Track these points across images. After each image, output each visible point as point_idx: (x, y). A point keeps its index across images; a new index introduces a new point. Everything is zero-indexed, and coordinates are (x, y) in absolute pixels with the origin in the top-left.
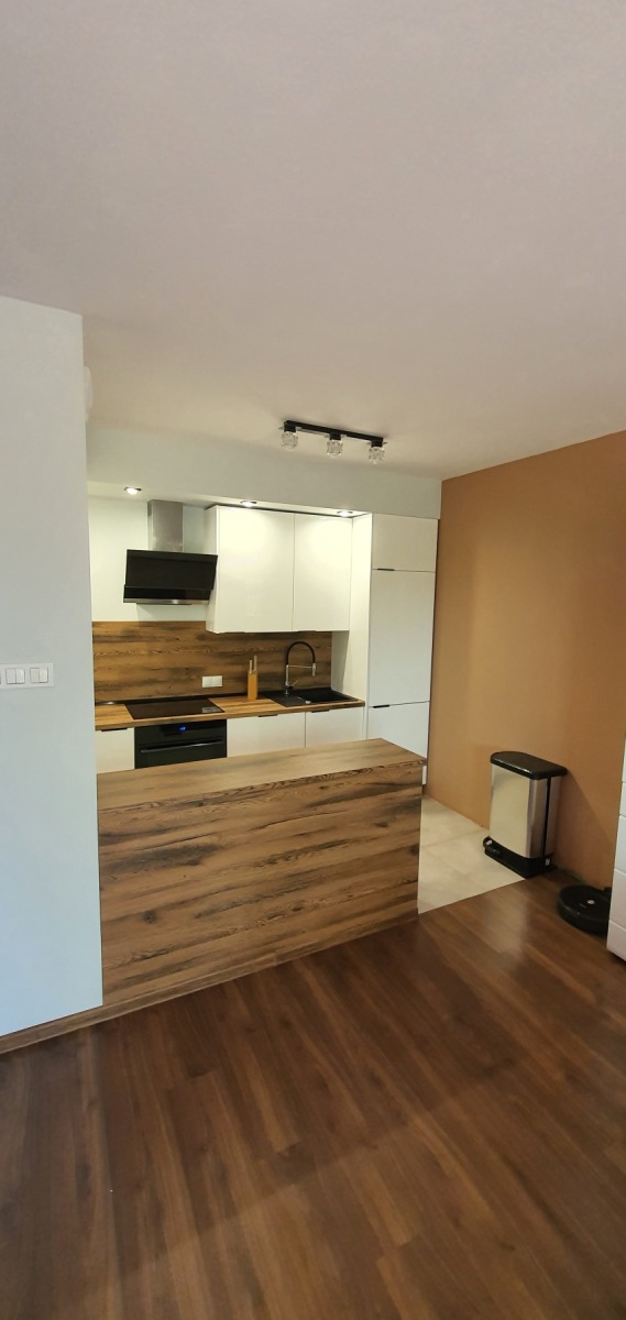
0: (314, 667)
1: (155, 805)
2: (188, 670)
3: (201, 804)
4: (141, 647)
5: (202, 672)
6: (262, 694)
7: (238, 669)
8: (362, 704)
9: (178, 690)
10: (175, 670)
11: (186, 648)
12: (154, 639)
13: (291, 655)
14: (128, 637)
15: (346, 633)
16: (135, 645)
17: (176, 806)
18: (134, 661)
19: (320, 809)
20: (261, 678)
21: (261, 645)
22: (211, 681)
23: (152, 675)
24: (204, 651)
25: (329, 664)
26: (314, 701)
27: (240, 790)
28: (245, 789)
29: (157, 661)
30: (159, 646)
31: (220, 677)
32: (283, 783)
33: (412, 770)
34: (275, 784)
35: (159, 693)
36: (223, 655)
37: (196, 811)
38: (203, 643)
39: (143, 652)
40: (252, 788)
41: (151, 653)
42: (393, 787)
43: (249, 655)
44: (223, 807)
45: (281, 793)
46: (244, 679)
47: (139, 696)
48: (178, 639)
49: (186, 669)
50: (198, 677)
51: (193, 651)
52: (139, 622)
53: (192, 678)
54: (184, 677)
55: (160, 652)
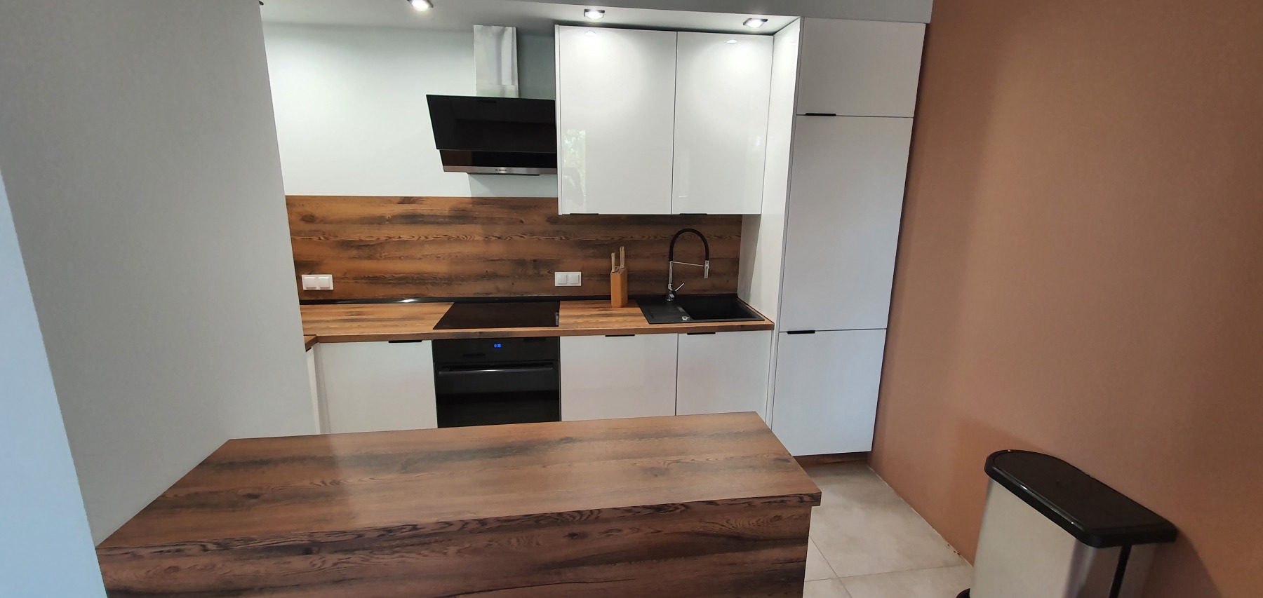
0: (707, 265)
2: (537, 263)
4: (476, 231)
5: (555, 266)
6: (632, 300)
7: (600, 263)
8: (770, 327)
9: (526, 288)
10: (521, 263)
11: (532, 234)
12: (491, 221)
13: (675, 249)
14: (457, 217)
15: (756, 218)
16: (468, 228)
18: (467, 250)
20: (630, 277)
21: (636, 233)
22: (567, 279)
23: (490, 268)
24: (557, 238)
25: (735, 261)
26: (695, 317)
27: (389, 530)
28: (400, 528)
29: (497, 249)
30: (498, 230)
31: (579, 274)
32: (483, 522)
33: (785, 513)
34: (465, 523)
35: (498, 290)
36: (584, 244)
37: (299, 562)
38: (557, 227)
39: (477, 238)
40: (415, 527)
41: (487, 239)
42: (739, 542)
43: (613, 246)
44: (355, 558)
45: (482, 541)
46: (606, 277)
47: (474, 294)
48: (522, 222)
49: (535, 261)
50: (549, 272)
51: (542, 238)
52: (472, 198)
53: (542, 273)
54: (531, 272)
55: (499, 238)
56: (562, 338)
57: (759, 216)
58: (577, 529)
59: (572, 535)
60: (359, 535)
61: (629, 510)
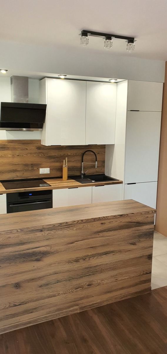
0: (96, 163)
1: (19, 230)
2: (33, 165)
3: (41, 231)
4: (8, 153)
5: (39, 166)
6: (70, 177)
7: (58, 164)
8: (121, 183)
9: (28, 175)
10: (26, 165)
11: (31, 154)
12: (14, 149)
13: (85, 157)
14: (2, 148)
15: (113, 145)
16: (6, 152)
17: (29, 231)
18: (5, 160)
19: (101, 234)
20: (69, 169)
21: (69, 152)
22: (44, 171)
23: (14, 168)
24: (40, 155)
25: (104, 162)
26: (97, 181)
27: (61, 224)
28: (63, 223)
29: (17, 160)
30: (17, 152)
31: (49, 168)
32: (82, 221)
33: (149, 216)
34: (78, 221)
35: (17, 176)
36: (50, 157)
37: (39, 234)
38: (40, 151)
39: (9, 156)
40: (67, 223)
41: (13, 156)
42: (139, 224)
43: (63, 157)
44: (52, 232)
45: (81, 226)
46: (61, 169)
47: (8, 179)
48: (27, 149)
49: (32, 164)
50: (37, 168)
51: (35, 155)
52: (8, 140)
53: (34, 169)
54: (30, 169)
55: (18, 156)
56: (53, 191)
57: (114, 145)
58: (103, 222)
59: (102, 223)
60: (54, 225)
61: (115, 216)
